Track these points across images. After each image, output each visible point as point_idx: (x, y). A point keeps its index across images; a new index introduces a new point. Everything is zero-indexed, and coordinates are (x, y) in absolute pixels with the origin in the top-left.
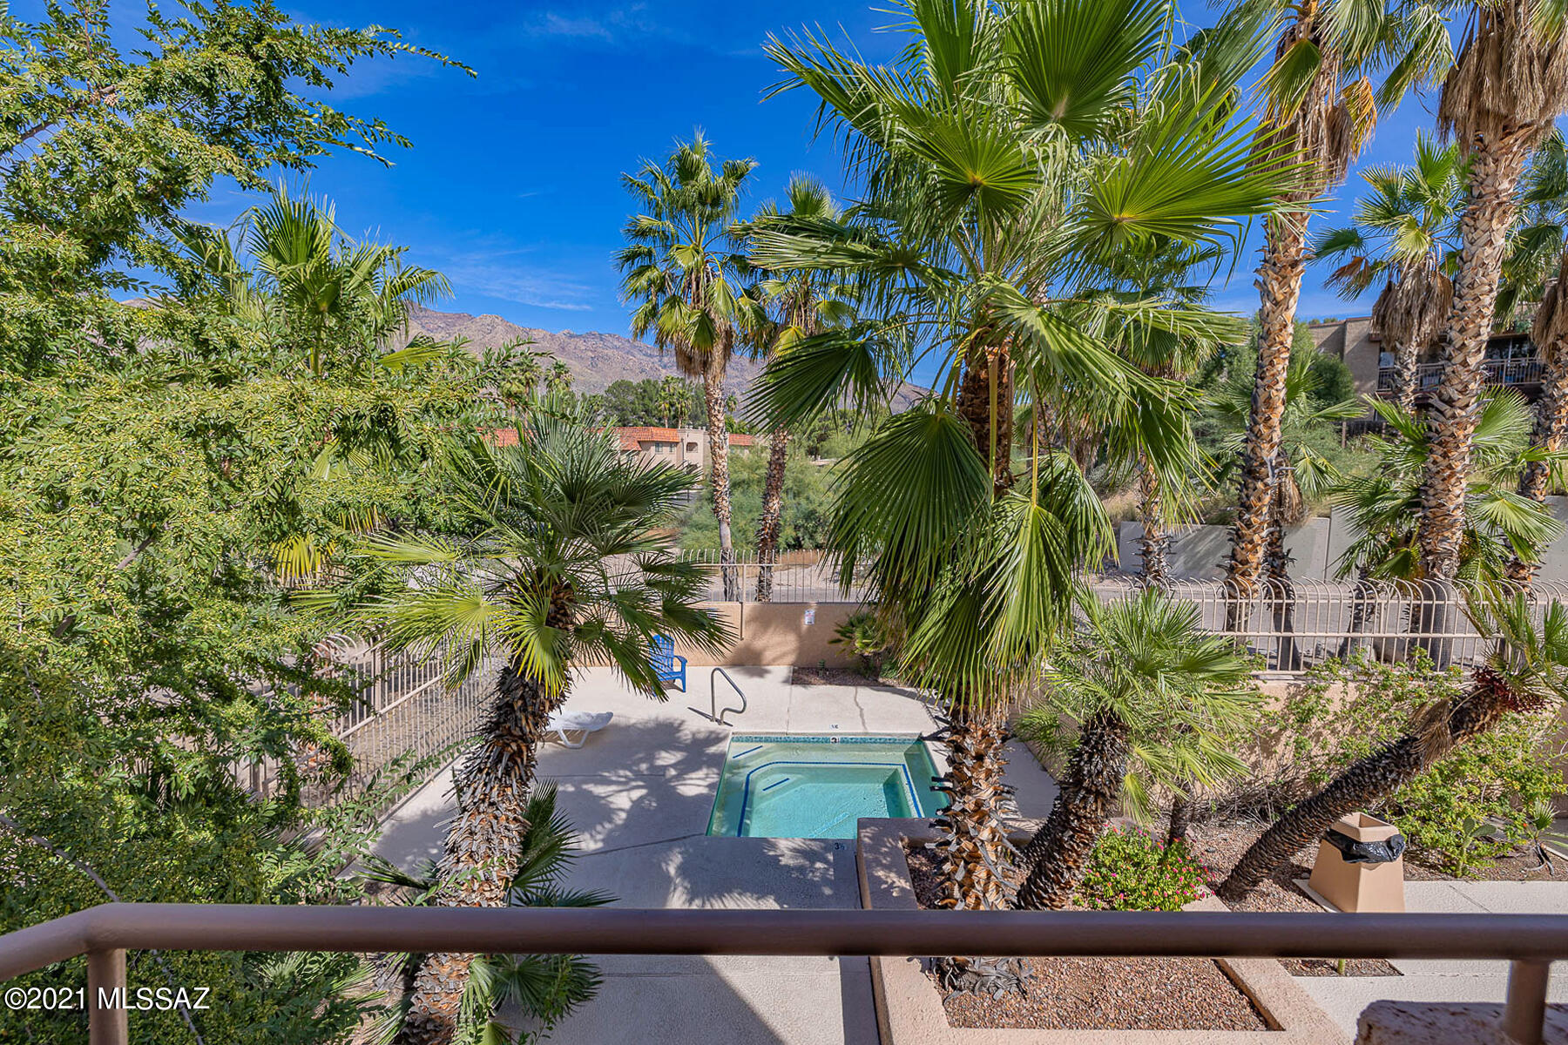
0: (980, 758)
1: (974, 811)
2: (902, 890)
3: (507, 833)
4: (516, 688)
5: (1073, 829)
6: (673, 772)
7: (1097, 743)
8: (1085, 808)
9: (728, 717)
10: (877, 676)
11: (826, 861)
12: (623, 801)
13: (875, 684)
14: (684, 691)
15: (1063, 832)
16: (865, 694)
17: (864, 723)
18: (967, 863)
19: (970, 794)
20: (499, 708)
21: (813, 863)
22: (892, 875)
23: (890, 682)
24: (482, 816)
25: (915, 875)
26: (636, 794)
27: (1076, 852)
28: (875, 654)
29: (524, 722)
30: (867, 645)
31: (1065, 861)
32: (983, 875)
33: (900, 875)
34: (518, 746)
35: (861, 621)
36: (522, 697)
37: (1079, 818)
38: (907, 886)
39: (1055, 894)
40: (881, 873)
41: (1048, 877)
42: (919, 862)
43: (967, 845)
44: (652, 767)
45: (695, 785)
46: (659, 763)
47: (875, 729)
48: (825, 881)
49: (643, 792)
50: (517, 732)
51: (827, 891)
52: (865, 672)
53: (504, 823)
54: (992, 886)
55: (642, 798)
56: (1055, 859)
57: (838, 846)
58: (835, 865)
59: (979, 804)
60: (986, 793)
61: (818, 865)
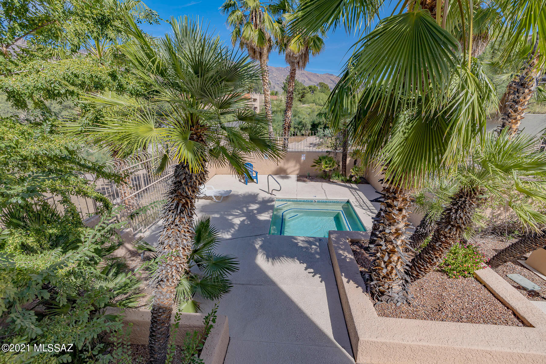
0: (400, 210)
1: (395, 233)
2: (351, 259)
3: (185, 237)
4: (181, 175)
5: (442, 242)
6: (255, 212)
7: (461, 204)
8: (450, 233)
9: (274, 192)
10: (330, 178)
11: (316, 245)
12: (237, 221)
13: (329, 182)
14: (257, 183)
15: (435, 243)
16: (325, 185)
17: (326, 195)
18: (389, 253)
19: (393, 225)
20: (175, 183)
21: (311, 245)
22: (346, 253)
23: (335, 181)
24: (173, 230)
25: (355, 253)
26: (242, 219)
27: (441, 251)
28: (330, 170)
29: (187, 190)
30: (327, 167)
31: (435, 254)
32: (396, 259)
33: (349, 253)
34: (185, 200)
35: (324, 158)
36: (185, 179)
37: (446, 237)
38: (353, 257)
39: (428, 267)
40: (341, 252)
41: (424, 260)
42: (355, 247)
43: (390, 247)
44: (247, 210)
45: (265, 217)
46: (250, 208)
47: (331, 198)
48: (316, 253)
49: (244, 218)
50: (184, 194)
51: (318, 256)
52: (325, 177)
53: (183, 233)
54: (399, 263)
55: (244, 220)
56: (429, 253)
57: (320, 240)
58: (319, 247)
59: (397, 230)
60: (401, 225)
61: (313, 246)
